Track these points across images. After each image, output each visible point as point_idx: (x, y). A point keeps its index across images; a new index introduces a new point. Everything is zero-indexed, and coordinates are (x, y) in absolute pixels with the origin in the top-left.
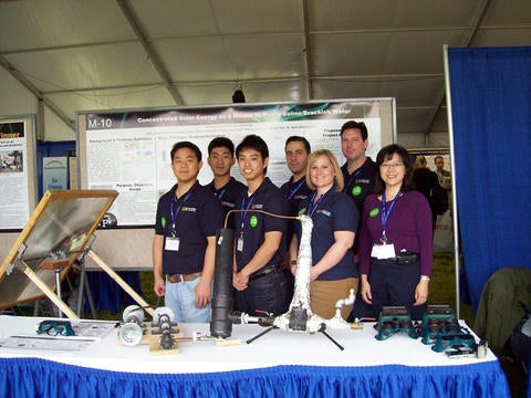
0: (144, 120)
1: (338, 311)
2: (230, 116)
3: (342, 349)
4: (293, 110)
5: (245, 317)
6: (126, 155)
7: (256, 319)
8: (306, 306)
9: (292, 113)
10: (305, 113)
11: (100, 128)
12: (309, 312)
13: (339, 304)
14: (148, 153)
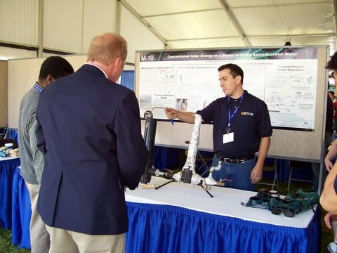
0: (171, 57)
1: (211, 174)
2: (220, 56)
3: (212, 197)
4: (260, 52)
5: (158, 172)
6: (160, 77)
7: (162, 174)
8: (192, 169)
9: (259, 55)
10: (267, 54)
11: (147, 60)
12: (194, 172)
13: (212, 169)
14: (172, 76)
